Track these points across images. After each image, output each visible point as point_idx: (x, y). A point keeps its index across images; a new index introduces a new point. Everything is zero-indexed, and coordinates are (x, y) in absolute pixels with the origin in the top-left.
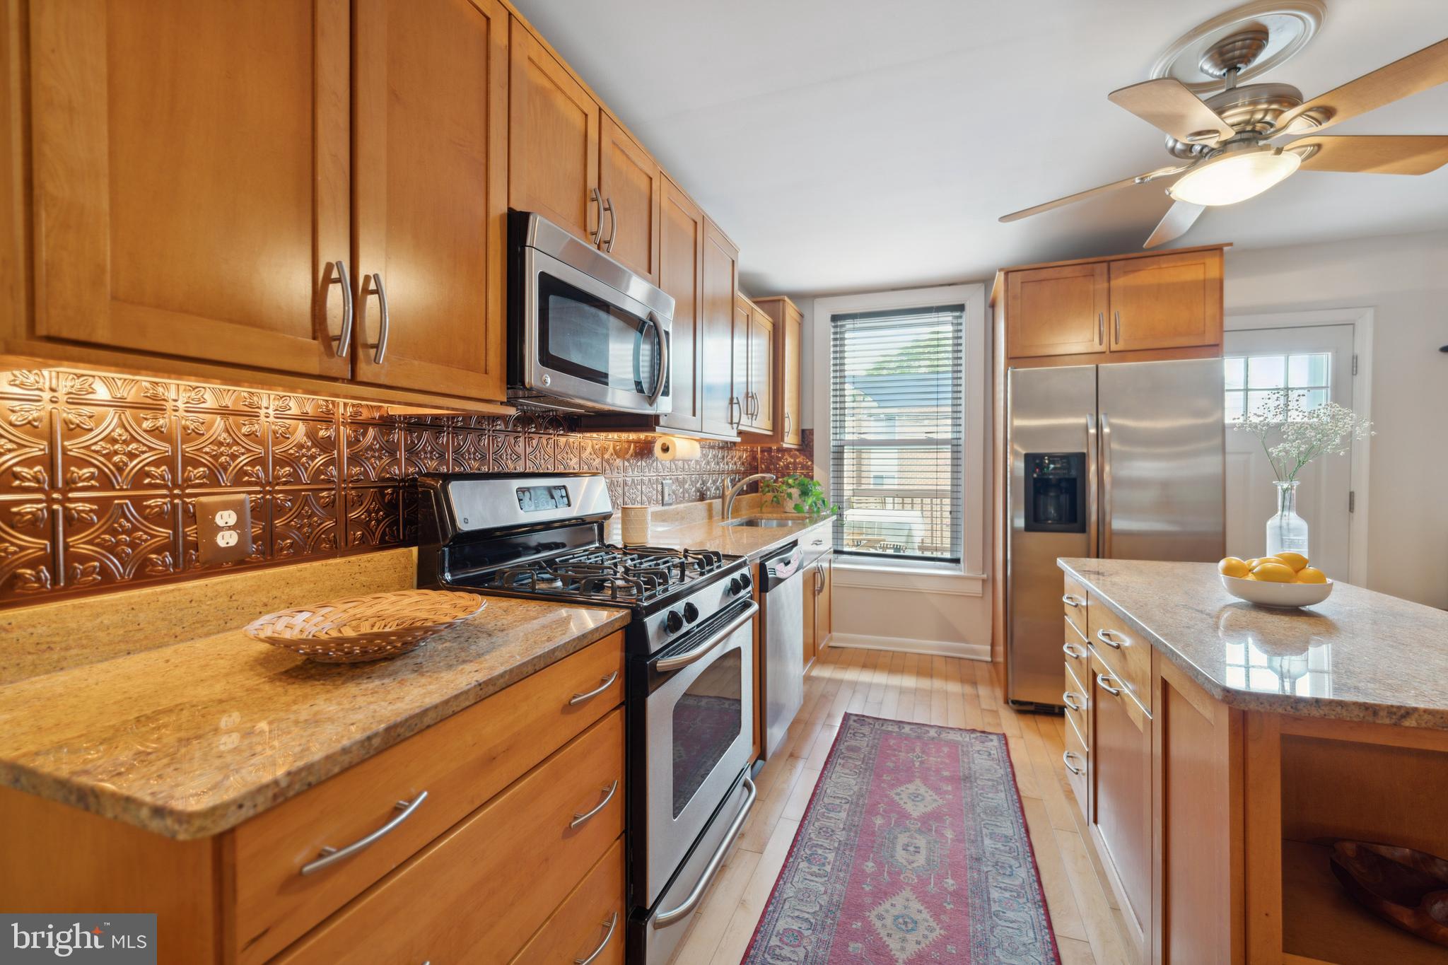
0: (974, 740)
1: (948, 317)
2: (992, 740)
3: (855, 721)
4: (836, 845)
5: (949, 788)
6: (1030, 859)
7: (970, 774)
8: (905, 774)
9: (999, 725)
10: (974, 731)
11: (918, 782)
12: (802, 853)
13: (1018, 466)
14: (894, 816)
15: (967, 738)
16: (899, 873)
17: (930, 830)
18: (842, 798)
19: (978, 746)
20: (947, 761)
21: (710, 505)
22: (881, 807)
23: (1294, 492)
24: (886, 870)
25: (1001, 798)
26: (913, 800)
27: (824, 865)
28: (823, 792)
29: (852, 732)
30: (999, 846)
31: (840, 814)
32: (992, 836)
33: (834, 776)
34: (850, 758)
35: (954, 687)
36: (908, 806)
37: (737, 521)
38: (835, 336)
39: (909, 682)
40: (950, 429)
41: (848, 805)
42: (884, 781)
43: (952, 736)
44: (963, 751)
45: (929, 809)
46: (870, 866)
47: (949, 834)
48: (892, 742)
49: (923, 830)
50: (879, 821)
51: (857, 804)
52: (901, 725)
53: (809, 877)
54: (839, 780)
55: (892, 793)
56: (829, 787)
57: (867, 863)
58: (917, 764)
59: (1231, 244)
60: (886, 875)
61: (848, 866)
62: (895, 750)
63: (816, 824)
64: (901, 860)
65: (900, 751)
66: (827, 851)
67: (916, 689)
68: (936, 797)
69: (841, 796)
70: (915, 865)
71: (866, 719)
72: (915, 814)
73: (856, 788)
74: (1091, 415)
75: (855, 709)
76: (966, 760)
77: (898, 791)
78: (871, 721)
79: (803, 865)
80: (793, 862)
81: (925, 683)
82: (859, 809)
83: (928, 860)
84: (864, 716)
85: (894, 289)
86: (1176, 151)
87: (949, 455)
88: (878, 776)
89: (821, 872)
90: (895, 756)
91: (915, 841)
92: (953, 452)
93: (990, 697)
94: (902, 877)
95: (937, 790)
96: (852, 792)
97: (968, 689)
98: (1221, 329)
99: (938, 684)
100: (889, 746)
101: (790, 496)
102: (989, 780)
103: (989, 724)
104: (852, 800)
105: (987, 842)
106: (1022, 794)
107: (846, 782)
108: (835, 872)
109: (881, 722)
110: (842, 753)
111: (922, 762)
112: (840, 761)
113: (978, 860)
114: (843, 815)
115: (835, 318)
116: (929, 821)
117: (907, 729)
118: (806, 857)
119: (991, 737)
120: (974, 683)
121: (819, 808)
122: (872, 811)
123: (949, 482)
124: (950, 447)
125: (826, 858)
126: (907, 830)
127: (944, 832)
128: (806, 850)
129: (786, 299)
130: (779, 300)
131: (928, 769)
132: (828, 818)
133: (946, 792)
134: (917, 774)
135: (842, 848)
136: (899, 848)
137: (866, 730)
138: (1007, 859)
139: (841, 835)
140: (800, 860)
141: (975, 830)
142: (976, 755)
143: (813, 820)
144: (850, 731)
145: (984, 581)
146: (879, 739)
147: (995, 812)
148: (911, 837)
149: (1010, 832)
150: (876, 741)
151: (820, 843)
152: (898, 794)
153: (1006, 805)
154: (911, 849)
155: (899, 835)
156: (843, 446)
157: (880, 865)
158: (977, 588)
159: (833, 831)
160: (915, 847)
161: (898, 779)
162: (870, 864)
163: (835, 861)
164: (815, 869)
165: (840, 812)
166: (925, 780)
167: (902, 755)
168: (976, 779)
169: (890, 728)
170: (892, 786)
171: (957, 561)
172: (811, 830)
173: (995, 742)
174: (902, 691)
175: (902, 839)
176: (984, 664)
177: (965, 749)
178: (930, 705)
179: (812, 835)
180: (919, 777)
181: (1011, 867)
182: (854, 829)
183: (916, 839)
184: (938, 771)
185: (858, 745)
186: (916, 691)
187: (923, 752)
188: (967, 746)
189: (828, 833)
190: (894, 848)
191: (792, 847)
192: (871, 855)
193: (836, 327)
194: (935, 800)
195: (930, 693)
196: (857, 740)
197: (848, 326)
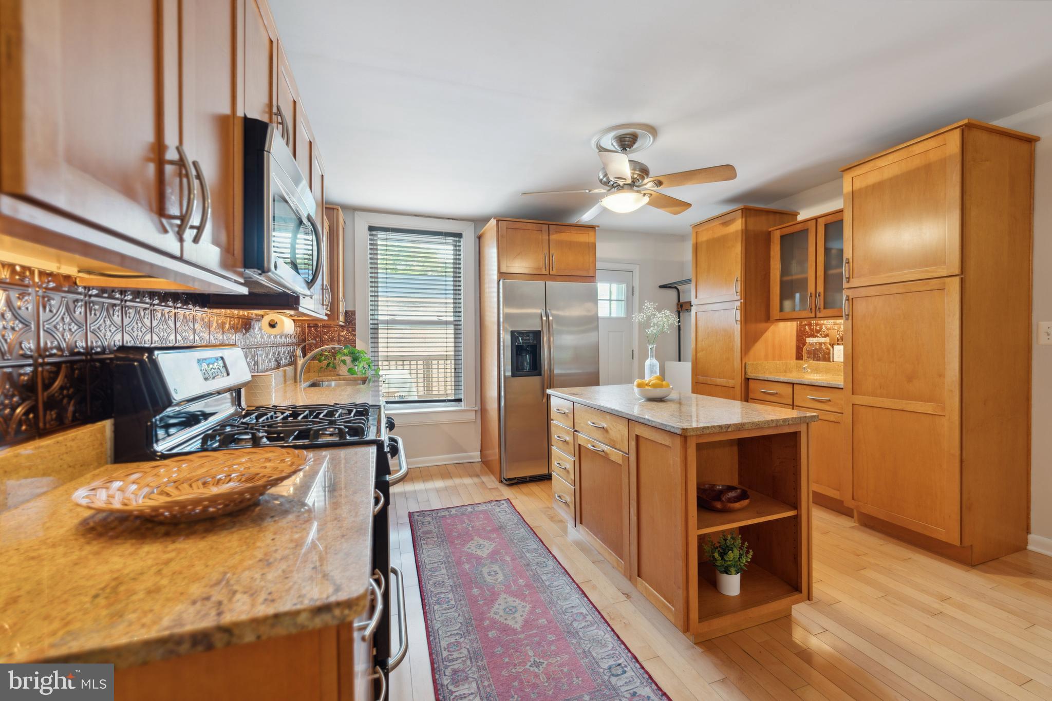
0: (494, 507)
1: (450, 240)
2: (503, 504)
3: (418, 516)
4: (450, 588)
5: (495, 535)
6: (551, 555)
7: (501, 525)
8: (467, 537)
9: (502, 495)
10: (492, 501)
11: (476, 538)
12: (432, 601)
13: (506, 338)
14: (474, 561)
15: (490, 506)
16: (494, 588)
17: (497, 560)
18: (437, 562)
19: (498, 509)
20: (486, 522)
21: (285, 371)
22: (464, 559)
23: (654, 349)
24: (485, 589)
25: (523, 531)
26: (479, 549)
27: (449, 602)
28: (423, 563)
29: (421, 523)
30: (534, 554)
31: (441, 571)
32: (528, 551)
33: (424, 552)
34: (429, 538)
35: (468, 481)
36: (479, 553)
37: (308, 383)
38: (371, 242)
39: (439, 484)
40: (452, 314)
41: (444, 564)
42: (457, 544)
43: (481, 508)
44: (491, 514)
45: (490, 550)
46: (475, 591)
47: (508, 559)
48: (449, 521)
49: (493, 561)
50: (467, 566)
51: (449, 562)
52: (449, 509)
53: (444, 612)
54: (429, 553)
55: (465, 549)
56: (425, 557)
57: (474, 590)
58: (470, 529)
59: (598, 226)
60: (487, 591)
61: (463, 596)
62: (453, 525)
63: (430, 582)
64: (490, 581)
65: (457, 525)
66: (446, 594)
67: (446, 487)
68: (490, 543)
69: (436, 561)
70: (499, 581)
71: (425, 513)
72: (485, 555)
73: (442, 554)
74: (543, 309)
75: (414, 508)
76: (495, 518)
77: (468, 546)
78: (428, 513)
79: (436, 607)
80: (429, 608)
81: (449, 483)
82: (451, 565)
83: (505, 576)
84: (422, 511)
85: (415, 215)
86: (603, 182)
87: (452, 332)
88: (452, 543)
89: (450, 606)
90: (455, 528)
91: (492, 569)
92: (455, 329)
93: (491, 481)
94: (496, 589)
95: (489, 539)
96: (441, 557)
97: (476, 480)
98: (595, 269)
99: (457, 481)
100: (449, 524)
101: (344, 362)
102: (512, 525)
103: (497, 496)
104: (444, 561)
105: (528, 555)
106: (531, 526)
107: (433, 554)
108: (458, 602)
109: (435, 511)
110: (422, 537)
111: (472, 527)
112: (422, 542)
113: (528, 565)
114: (444, 571)
115: (371, 229)
116: (494, 555)
117: (453, 511)
118: (436, 602)
119: (502, 502)
120: (478, 476)
121: (426, 574)
122: (459, 563)
123: (453, 349)
124: (453, 326)
125: (448, 598)
126: (485, 565)
127: (505, 558)
128: (433, 599)
129: (340, 209)
130: (334, 209)
131: (478, 529)
132: (435, 576)
133: (495, 538)
134: (474, 534)
135: (454, 589)
136: (486, 576)
137: (428, 519)
138: (540, 559)
139: (449, 582)
140: (432, 606)
141: (519, 552)
142: (499, 514)
143: (427, 581)
144: (419, 523)
145: (476, 411)
146: (440, 522)
147: (523, 539)
148: (489, 567)
149: (536, 547)
150: (439, 524)
151: (440, 591)
152: (469, 548)
153: (527, 534)
154: (493, 573)
155: (483, 569)
156: (377, 324)
157: (481, 588)
158: (472, 416)
159: (443, 582)
160: (495, 572)
161: (464, 540)
162: (475, 590)
163: (454, 597)
164: (445, 606)
165: (441, 570)
166: (480, 536)
167: (459, 527)
168: (506, 526)
169: (443, 514)
170: (463, 545)
171: (459, 400)
172: (429, 587)
173: (505, 505)
174: (438, 491)
175: (485, 571)
176: (478, 464)
177: (492, 513)
178: (459, 494)
179: (432, 589)
180: (475, 535)
181: (544, 562)
182: (455, 576)
183: (492, 567)
184: (484, 529)
185: (429, 529)
186: (446, 488)
187: (470, 521)
188: (492, 511)
189: (441, 584)
190: (483, 577)
191: (423, 600)
192: (473, 585)
193: (371, 235)
194: (491, 544)
195: (455, 488)
196: (426, 526)
197: (379, 236)
